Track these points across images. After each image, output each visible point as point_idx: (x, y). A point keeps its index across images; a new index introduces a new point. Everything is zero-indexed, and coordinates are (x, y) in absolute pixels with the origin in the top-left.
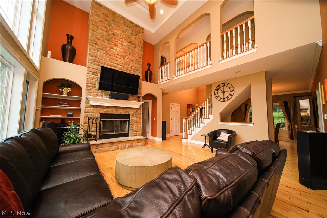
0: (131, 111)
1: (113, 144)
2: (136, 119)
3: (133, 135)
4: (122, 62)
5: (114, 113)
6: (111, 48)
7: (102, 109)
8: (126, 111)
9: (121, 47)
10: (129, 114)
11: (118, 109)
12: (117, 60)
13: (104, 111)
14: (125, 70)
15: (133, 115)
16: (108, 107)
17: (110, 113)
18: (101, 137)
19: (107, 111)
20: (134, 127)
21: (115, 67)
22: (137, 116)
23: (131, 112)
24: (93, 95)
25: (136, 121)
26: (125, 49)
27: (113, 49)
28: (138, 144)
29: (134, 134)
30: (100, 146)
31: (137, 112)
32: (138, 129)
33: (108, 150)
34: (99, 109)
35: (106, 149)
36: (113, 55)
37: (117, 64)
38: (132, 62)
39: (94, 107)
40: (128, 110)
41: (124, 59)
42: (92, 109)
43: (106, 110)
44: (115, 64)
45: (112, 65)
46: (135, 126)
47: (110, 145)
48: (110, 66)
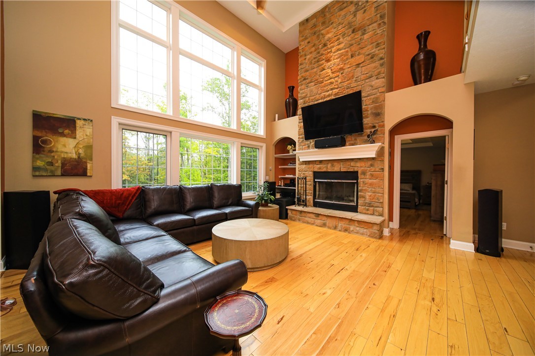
0: (358, 164)
1: (318, 217)
2: (370, 181)
3: (364, 211)
4: (340, 81)
5: (330, 171)
6: (322, 71)
7: (315, 165)
8: (349, 165)
9: (336, 57)
10: (356, 170)
11: (335, 164)
12: (332, 83)
13: (317, 168)
14: (344, 92)
15: (364, 173)
16: (321, 162)
17: (324, 170)
18: (316, 205)
19: (320, 168)
20: (367, 197)
21: (329, 96)
22: (372, 175)
23: (359, 167)
24: (304, 149)
25: (371, 184)
26: (344, 53)
27: (324, 69)
28: (362, 230)
29: (368, 210)
30: (303, 214)
31: (372, 165)
32: (377, 201)
33: (312, 222)
34: (311, 166)
35: (310, 220)
36: (326, 79)
37: (332, 89)
38: (359, 67)
39: (306, 164)
40: (352, 164)
41: (342, 74)
42: (304, 166)
43: (318, 166)
44: (328, 91)
45: (325, 95)
46: (369, 194)
47: (315, 217)
48: (321, 99)
